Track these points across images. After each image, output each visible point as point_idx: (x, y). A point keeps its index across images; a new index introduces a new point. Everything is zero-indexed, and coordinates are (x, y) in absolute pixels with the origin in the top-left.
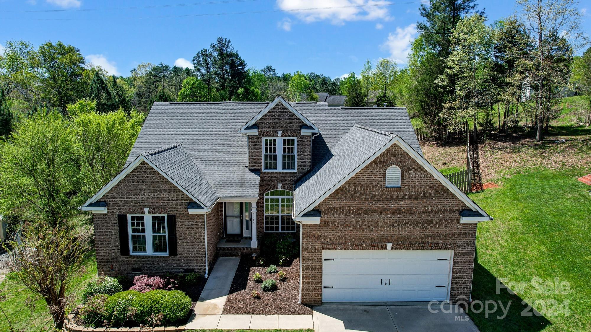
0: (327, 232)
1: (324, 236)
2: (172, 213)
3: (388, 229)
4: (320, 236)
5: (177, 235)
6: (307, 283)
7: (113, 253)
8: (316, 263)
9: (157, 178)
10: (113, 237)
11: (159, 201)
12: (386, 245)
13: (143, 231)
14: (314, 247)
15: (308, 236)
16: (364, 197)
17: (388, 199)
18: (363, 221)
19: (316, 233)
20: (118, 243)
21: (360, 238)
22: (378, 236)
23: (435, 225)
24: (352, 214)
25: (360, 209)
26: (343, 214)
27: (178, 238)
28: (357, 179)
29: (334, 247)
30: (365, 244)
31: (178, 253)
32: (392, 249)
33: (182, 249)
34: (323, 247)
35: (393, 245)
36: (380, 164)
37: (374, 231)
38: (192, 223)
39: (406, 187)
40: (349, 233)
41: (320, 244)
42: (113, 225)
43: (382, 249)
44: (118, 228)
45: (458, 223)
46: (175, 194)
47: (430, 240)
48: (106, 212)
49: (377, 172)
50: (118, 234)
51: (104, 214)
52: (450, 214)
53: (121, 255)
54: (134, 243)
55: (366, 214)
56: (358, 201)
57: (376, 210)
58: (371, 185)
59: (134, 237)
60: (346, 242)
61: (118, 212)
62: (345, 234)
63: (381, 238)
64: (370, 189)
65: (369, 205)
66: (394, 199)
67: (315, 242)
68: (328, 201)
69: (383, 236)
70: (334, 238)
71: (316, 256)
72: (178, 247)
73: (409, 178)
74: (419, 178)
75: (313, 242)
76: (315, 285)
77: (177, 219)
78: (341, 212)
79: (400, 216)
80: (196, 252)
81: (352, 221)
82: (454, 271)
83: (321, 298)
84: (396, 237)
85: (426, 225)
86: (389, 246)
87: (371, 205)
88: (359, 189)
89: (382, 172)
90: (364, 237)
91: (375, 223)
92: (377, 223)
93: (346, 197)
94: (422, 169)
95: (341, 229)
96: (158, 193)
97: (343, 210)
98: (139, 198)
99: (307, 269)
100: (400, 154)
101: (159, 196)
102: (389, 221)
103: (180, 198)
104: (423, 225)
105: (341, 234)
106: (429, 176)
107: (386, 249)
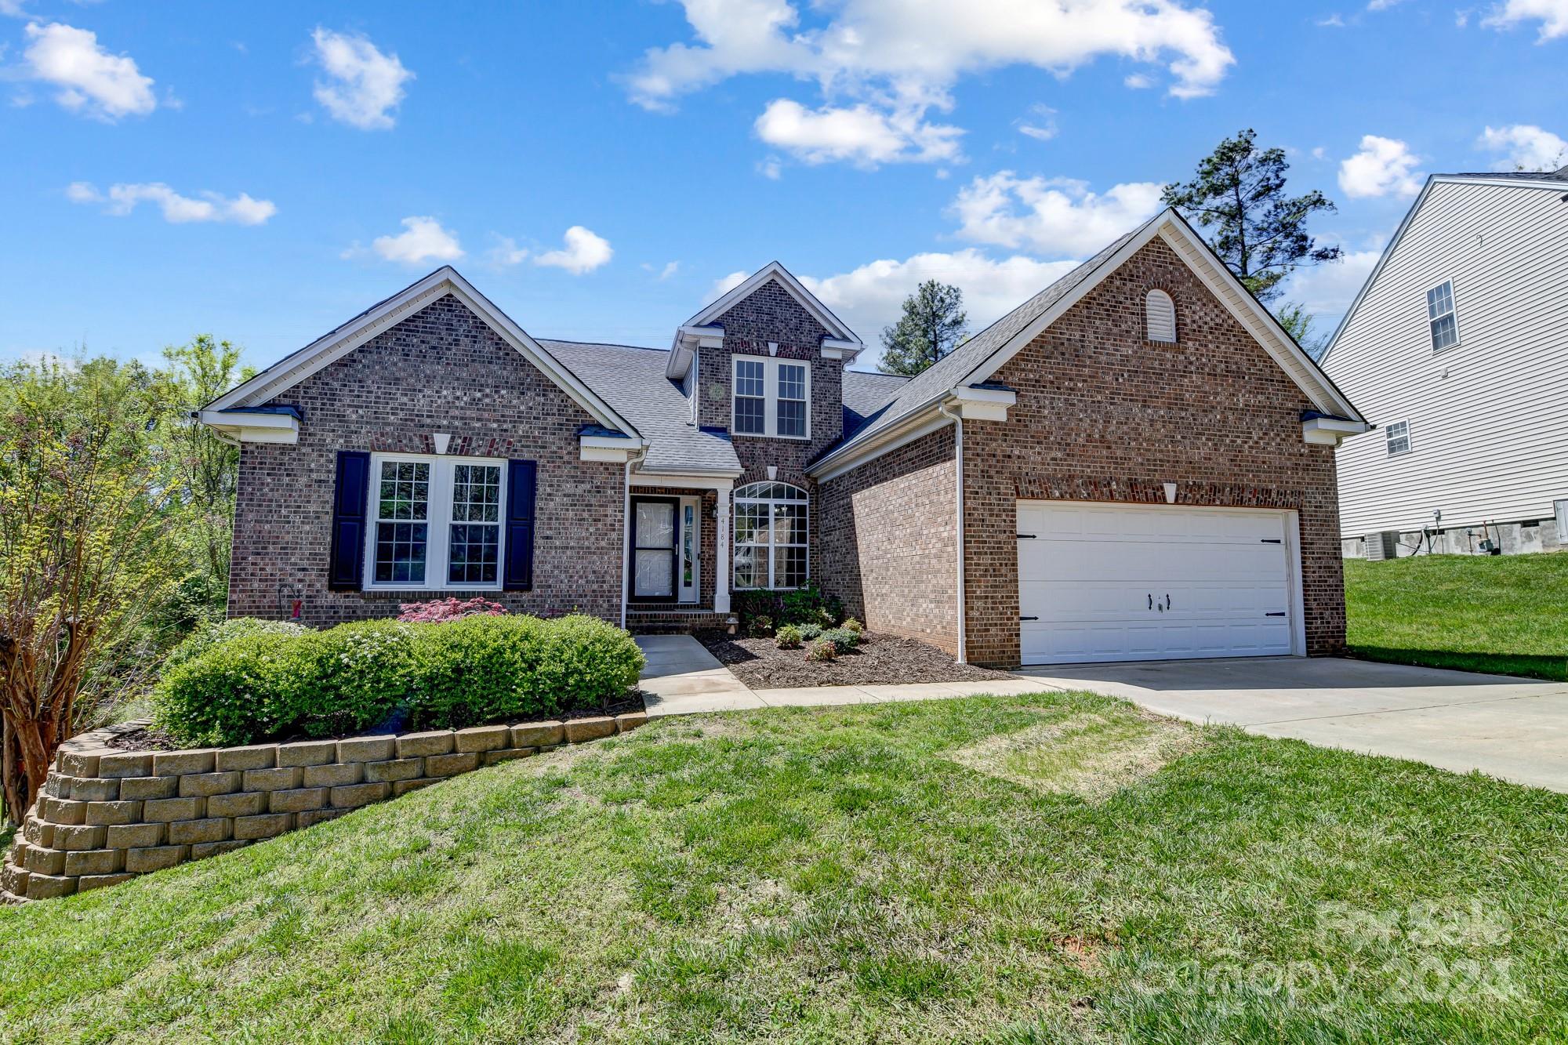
0: (1026, 447)
1: (1019, 457)
2: (527, 456)
3: (1163, 447)
4: (1009, 457)
5: (537, 524)
6: (981, 598)
7: (300, 581)
8: (1002, 537)
9: (489, 348)
10: (307, 528)
11: (486, 415)
12: (1162, 488)
13: (421, 510)
14: (996, 488)
15: (978, 455)
16: (1103, 358)
17: (1155, 368)
18: (1107, 422)
19: (999, 447)
20: (324, 550)
21: (1102, 467)
22: (1142, 464)
23: (1257, 443)
24: (1081, 401)
25: (1099, 390)
26: (1059, 399)
27: (537, 534)
28: (1085, 312)
29: (1043, 489)
30: (1117, 484)
31: (534, 579)
32: (1176, 502)
33: (548, 567)
34: (1017, 487)
35: (1178, 490)
36: (1131, 280)
37: (1133, 449)
38: (588, 486)
39: (1190, 344)
40: (1077, 451)
41: (1010, 479)
42: (315, 486)
43: (1156, 502)
44: (330, 497)
45: (1300, 442)
46: (542, 399)
47: (1252, 482)
48: (292, 438)
49: (1127, 298)
50: (328, 520)
51: (284, 448)
52: (1283, 418)
53: (331, 588)
54: (383, 552)
55: (1111, 404)
56: (1092, 367)
57: (1132, 395)
58: (1115, 330)
59: (384, 531)
60: (1071, 477)
61: (339, 445)
62: (1068, 455)
63: (1149, 470)
64: (1115, 340)
65: (1117, 380)
66: (1167, 370)
67: (997, 472)
68: (1023, 360)
69: (1155, 465)
70: (1043, 464)
71: (1000, 516)
72: (536, 560)
73: (1194, 322)
74: (1212, 324)
75: (992, 472)
76: (1001, 603)
77: (540, 475)
78: (1055, 393)
79: (1183, 414)
80: (591, 577)
81: (1081, 420)
82: (1308, 564)
83: (1018, 646)
84: (1181, 469)
85: (1239, 441)
86: (1170, 490)
87: (1121, 380)
88: (1092, 336)
89: (1137, 300)
90: (1113, 466)
91: (1133, 429)
92: (1137, 429)
93: (1063, 354)
94: (1217, 305)
95: (1059, 440)
96: (488, 391)
97: (1058, 388)
98: (421, 402)
99: (980, 553)
100: (1171, 263)
101: (487, 400)
102: (1164, 427)
103: (555, 411)
104: (1233, 441)
105: (1059, 455)
106: (1231, 322)
107: (1164, 501)
